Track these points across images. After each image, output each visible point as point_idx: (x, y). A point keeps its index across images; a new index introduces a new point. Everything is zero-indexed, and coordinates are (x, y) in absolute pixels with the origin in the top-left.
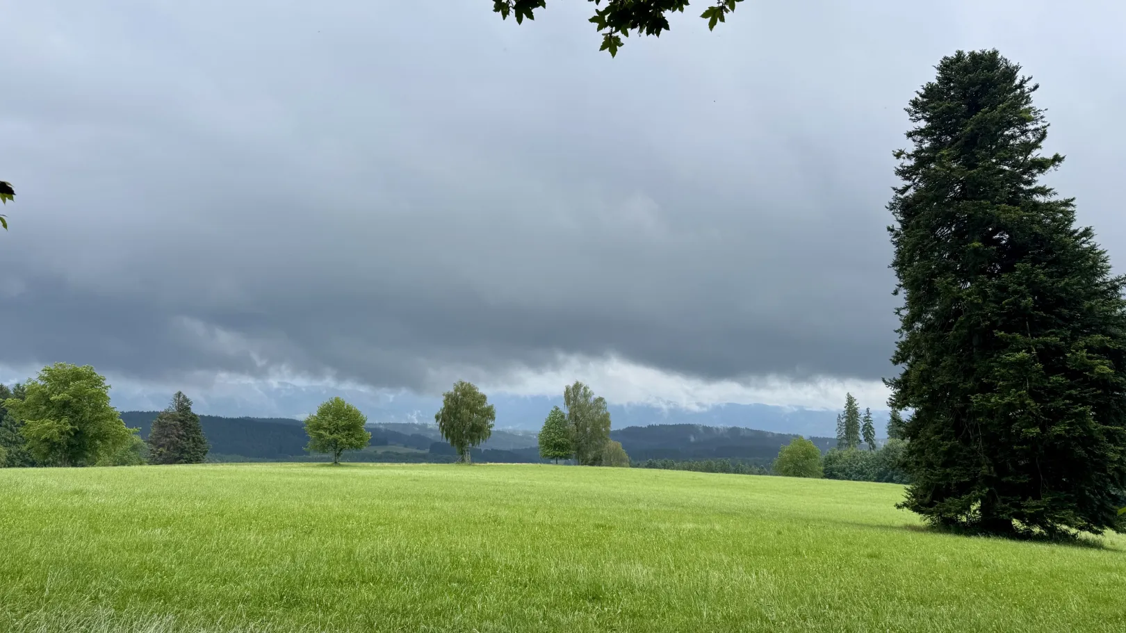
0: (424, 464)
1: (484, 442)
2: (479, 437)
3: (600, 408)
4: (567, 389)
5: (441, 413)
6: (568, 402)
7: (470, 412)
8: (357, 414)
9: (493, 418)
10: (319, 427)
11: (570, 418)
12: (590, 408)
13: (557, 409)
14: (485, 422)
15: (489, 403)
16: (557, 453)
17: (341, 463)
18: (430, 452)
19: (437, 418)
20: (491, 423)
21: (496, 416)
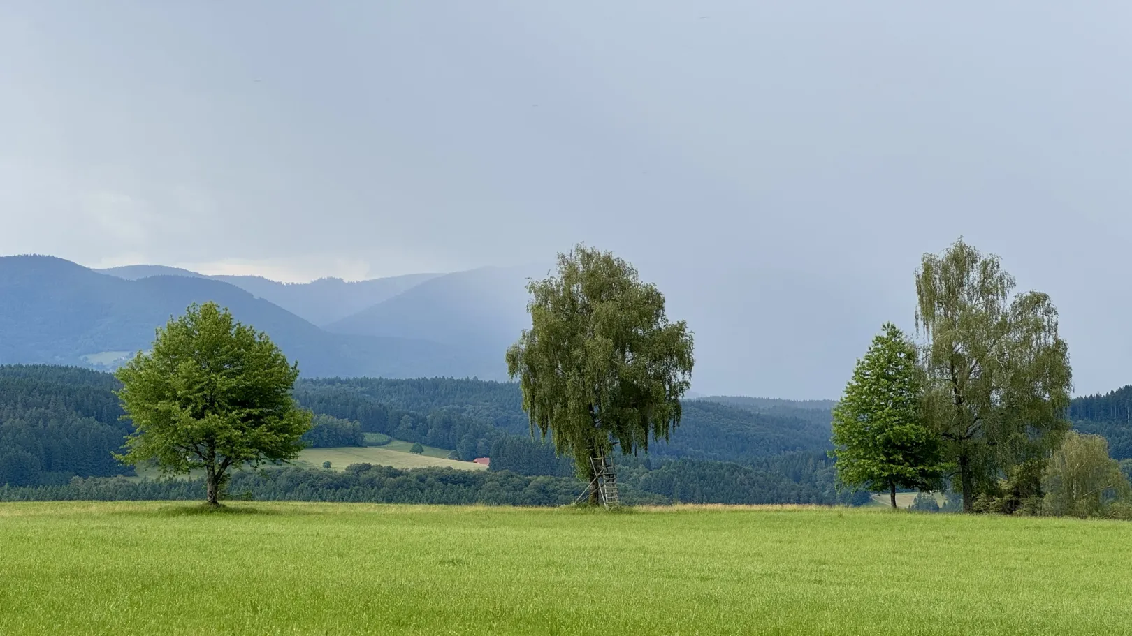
0: (480, 508)
1: (662, 437)
2: (644, 424)
3: (1038, 327)
4: (927, 268)
5: (523, 347)
6: (927, 312)
7: (616, 346)
8: (269, 359)
9: (687, 364)
10: (158, 392)
11: (936, 360)
12: (1004, 327)
13: (894, 333)
14: (661, 377)
15: (671, 315)
16: (897, 469)
17: (230, 504)
18: (493, 467)
19: (513, 359)
20: (678, 376)
21: (696, 354)
